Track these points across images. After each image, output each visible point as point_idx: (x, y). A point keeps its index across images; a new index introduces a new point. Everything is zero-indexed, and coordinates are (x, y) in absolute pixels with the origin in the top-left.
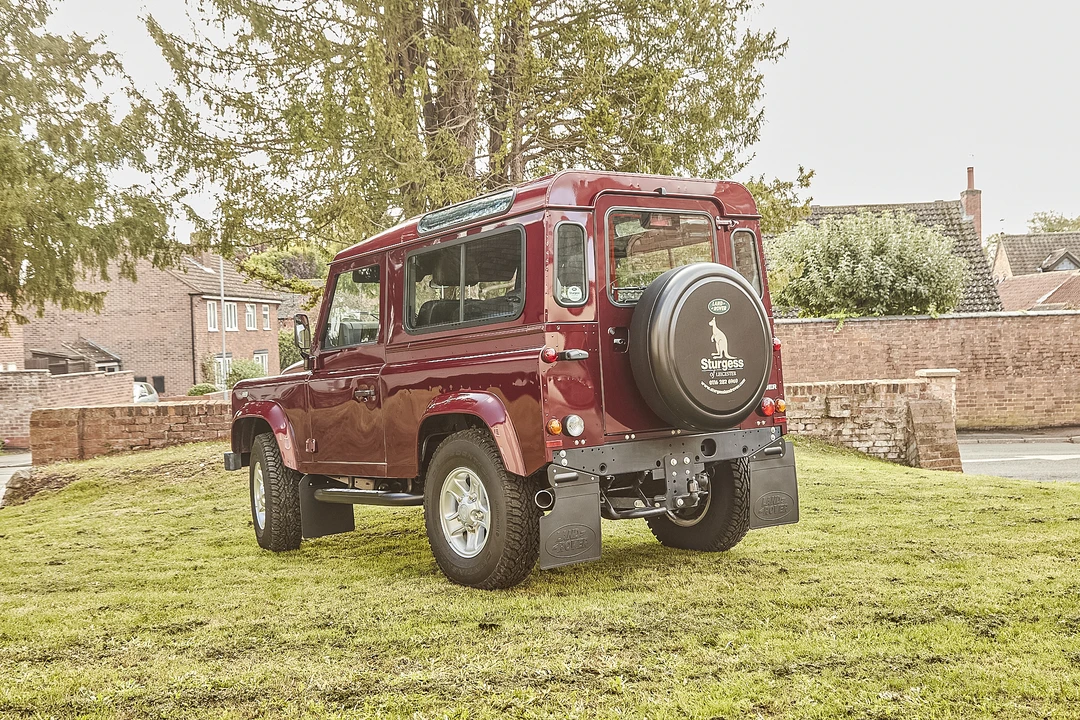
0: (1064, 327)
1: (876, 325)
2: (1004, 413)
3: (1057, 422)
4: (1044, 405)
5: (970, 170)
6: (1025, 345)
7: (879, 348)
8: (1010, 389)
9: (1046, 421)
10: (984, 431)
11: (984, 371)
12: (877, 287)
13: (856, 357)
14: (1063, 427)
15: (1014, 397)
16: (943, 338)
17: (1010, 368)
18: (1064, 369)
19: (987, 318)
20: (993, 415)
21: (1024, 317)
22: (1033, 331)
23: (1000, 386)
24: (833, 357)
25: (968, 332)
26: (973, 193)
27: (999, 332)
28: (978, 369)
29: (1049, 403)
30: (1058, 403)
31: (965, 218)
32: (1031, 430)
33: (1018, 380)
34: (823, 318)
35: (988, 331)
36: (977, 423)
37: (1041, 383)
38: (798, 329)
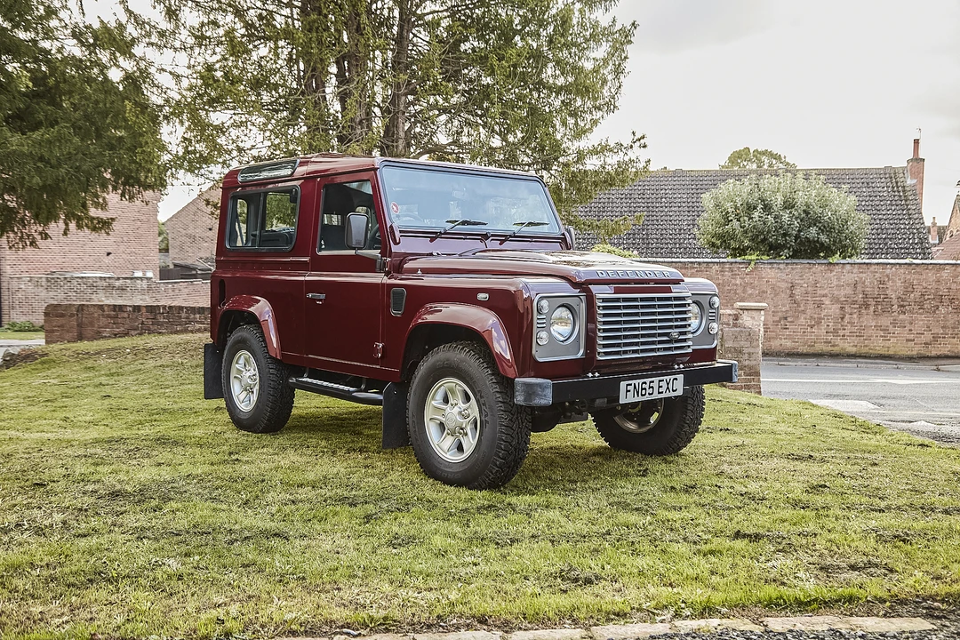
0: (945, 274)
1: (782, 266)
2: (887, 344)
3: (933, 353)
4: (923, 339)
5: (916, 142)
6: (910, 287)
7: (784, 285)
8: (894, 324)
9: (924, 352)
10: (869, 357)
11: (872, 308)
12: (785, 235)
13: (764, 292)
14: (938, 357)
15: (898, 330)
16: (839, 279)
17: (895, 307)
18: (942, 310)
19: (878, 264)
20: (879, 346)
21: (910, 264)
22: (916, 276)
23: (885, 321)
24: (744, 291)
25: (861, 275)
26: (917, 161)
27: (888, 276)
28: (867, 306)
29: (928, 337)
30: (935, 338)
31: (910, 182)
32: (910, 359)
33: (902, 317)
34: (738, 259)
35: (878, 275)
36: (864, 350)
37: (921, 320)
38: (716, 267)
